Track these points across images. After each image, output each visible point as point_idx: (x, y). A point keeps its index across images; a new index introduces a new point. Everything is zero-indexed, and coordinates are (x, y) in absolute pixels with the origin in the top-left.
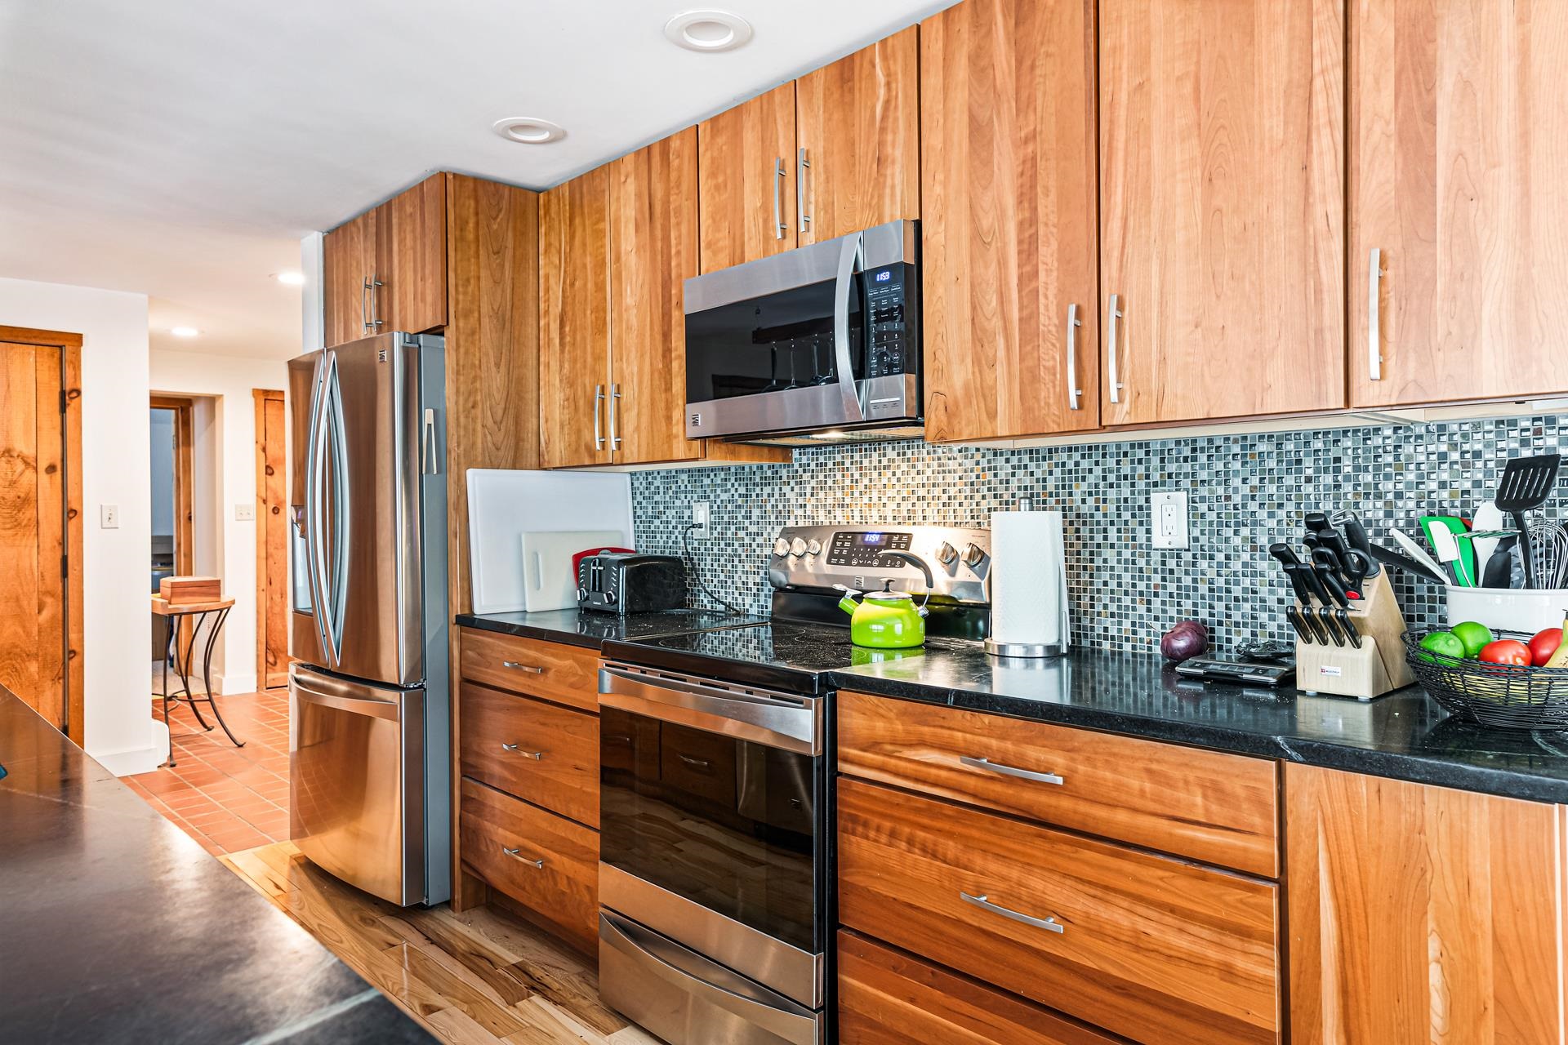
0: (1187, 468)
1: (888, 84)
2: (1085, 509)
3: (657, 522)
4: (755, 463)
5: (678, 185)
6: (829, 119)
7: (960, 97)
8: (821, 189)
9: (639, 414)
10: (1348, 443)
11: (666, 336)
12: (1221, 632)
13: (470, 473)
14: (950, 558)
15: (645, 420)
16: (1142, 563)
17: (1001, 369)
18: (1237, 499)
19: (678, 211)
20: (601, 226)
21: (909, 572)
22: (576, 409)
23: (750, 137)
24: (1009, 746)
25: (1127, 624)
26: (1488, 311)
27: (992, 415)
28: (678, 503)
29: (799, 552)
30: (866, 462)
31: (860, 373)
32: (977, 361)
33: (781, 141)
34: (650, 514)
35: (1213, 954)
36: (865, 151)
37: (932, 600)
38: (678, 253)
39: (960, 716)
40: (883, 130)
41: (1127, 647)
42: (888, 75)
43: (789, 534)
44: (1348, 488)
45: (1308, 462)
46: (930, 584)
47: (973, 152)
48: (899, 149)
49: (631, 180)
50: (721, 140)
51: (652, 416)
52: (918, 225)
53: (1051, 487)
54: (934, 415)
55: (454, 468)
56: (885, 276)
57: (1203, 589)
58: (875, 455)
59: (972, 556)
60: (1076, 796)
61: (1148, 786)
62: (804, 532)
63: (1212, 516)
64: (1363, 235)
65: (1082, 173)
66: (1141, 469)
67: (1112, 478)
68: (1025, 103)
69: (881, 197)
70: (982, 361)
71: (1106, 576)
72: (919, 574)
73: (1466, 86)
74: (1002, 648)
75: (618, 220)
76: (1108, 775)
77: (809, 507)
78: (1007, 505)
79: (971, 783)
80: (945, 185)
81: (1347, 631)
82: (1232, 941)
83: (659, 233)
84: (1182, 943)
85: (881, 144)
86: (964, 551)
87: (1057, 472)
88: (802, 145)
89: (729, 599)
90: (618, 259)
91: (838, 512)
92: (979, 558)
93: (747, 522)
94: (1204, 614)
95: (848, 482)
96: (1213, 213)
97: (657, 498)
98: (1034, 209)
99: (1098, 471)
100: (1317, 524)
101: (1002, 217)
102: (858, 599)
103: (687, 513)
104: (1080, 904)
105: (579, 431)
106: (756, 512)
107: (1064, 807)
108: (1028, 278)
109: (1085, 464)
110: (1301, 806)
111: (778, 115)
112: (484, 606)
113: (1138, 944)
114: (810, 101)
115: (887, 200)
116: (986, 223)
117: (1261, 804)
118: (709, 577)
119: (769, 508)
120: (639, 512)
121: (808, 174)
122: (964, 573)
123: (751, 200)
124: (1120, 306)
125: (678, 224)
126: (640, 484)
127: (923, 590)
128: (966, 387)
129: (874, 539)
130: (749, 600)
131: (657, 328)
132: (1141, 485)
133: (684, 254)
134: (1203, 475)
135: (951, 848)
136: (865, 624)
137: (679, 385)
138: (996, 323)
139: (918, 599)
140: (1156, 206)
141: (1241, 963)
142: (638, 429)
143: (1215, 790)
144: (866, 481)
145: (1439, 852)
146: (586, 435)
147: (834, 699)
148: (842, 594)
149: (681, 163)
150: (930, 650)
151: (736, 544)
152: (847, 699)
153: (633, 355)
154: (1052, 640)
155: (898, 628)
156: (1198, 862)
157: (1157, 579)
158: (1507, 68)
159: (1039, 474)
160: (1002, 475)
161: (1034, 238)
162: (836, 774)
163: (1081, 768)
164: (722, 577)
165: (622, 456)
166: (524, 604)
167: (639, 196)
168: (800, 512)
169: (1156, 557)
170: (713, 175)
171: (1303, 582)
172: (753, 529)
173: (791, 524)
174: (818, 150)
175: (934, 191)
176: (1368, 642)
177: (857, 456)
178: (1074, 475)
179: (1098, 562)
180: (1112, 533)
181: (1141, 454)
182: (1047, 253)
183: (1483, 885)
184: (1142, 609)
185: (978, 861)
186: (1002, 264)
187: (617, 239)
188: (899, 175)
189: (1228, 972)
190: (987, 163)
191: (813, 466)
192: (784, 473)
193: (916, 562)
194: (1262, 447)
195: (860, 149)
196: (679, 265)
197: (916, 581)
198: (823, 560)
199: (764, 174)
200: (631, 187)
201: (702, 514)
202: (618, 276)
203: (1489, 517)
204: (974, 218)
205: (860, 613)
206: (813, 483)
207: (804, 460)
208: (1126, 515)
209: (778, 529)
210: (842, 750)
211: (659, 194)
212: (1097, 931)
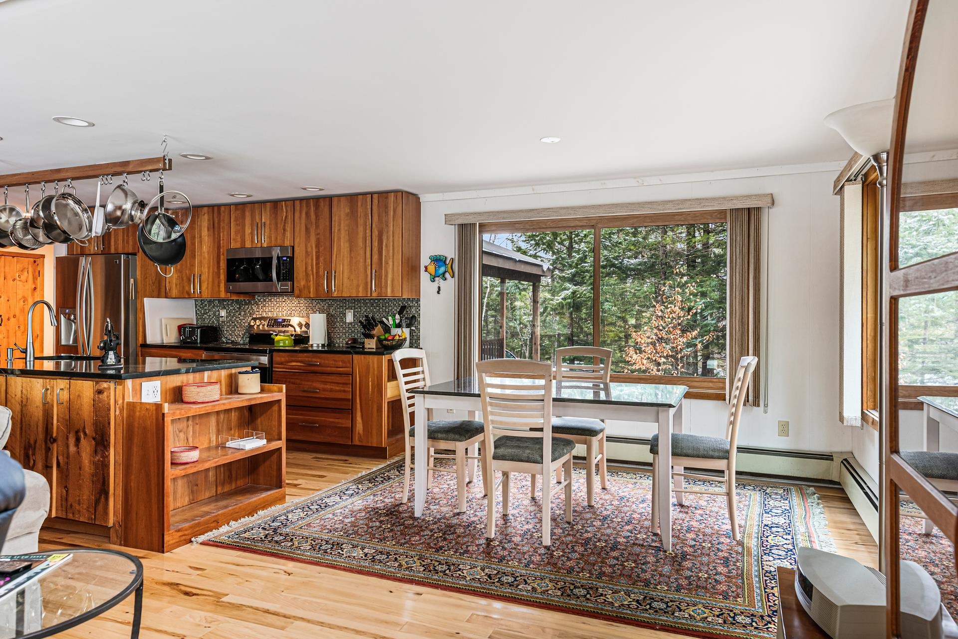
0: (353, 305)
1: (286, 212)
2: (333, 314)
3: (205, 316)
4: (242, 299)
5: (224, 220)
6: (271, 216)
7: (303, 221)
8: (268, 232)
9: (208, 284)
10: (381, 301)
11: (219, 262)
12: (359, 340)
13: (145, 299)
14: (300, 325)
15: (210, 286)
16: (344, 326)
17: (311, 282)
18: (362, 312)
19: (223, 228)
20: (194, 226)
21: (290, 328)
22: (182, 280)
23: (248, 214)
24: (310, 359)
25: (341, 340)
26: (389, 282)
27: (310, 293)
28: (214, 310)
29: (258, 324)
30: (278, 300)
31: (279, 280)
32: (306, 280)
33: (257, 218)
34: (203, 312)
35: (342, 389)
36: (281, 226)
37: (296, 335)
38: (223, 240)
39: (301, 355)
40: (285, 223)
41: (341, 345)
42: (286, 210)
43: (255, 319)
44: (381, 310)
45: (375, 305)
46: (295, 331)
47: (306, 234)
48: (289, 227)
49: (206, 215)
50: (238, 212)
51: (213, 285)
52: (293, 247)
53: (325, 308)
54: (297, 292)
55: (140, 297)
56: (285, 258)
57: (356, 331)
58: (281, 298)
59: (306, 325)
60: (322, 367)
61: (333, 363)
62: (261, 319)
63: (358, 315)
64: (374, 266)
65: (328, 244)
66: (345, 305)
67: (338, 306)
68: (317, 227)
69: (284, 238)
70: (308, 280)
71: (337, 329)
72: (293, 329)
73: (386, 245)
74: (312, 345)
75: (201, 226)
76: (327, 362)
77: (260, 312)
78: (315, 312)
79: (302, 368)
80: (300, 239)
81: (371, 337)
82: (345, 386)
83: (216, 233)
84: (337, 388)
85: (284, 226)
86: (304, 323)
87: (327, 304)
88: (263, 221)
89: (233, 339)
90: (201, 237)
91: (270, 313)
92: (307, 325)
93: (240, 316)
94: (356, 336)
95: (272, 305)
96: (351, 258)
97: (205, 308)
98: (319, 250)
99: (336, 304)
100: (367, 316)
101: (312, 249)
102: (276, 335)
103: (217, 313)
104: (321, 386)
105: (183, 287)
106: (243, 313)
107: (320, 369)
108: (317, 264)
109: (333, 303)
110: (355, 362)
111: (256, 211)
112: (149, 341)
113: (331, 391)
114: (265, 210)
115: (286, 240)
116: (309, 250)
117: (349, 362)
118: (225, 332)
119: (247, 312)
120: (198, 312)
121: (265, 228)
122: (304, 329)
123: (248, 231)
124: (335, 273)
125: (223, 232)
126: (199, 303)
127: (294, 333)
128: (304, 285)
129: (281, 320)
130: (240, 339)
131: (215, 260)
132: (345, 308)
133: (225, 241)
134: (357, 307)
135: (298, 381)
136: (278, 341)
137: (223, 277)
138: (311, 272)
139: (292, 335)
140: (342, 254)
141: (346, 389)
142: (207, 288)
143: (343, 361)
144: (278, 305)
145: (371, 366)
146: (187, 288)
147: (272, 355)
148: (272, 334)
149: (224, 216)
150: (294, 346)
151: (236, 323)
152: (274, 354)
153: (206, 266)
154: (323, 343)
155: (287, 342)
156: (340, 374)
157: (347, 329)
158: (391, 244)
159: (323, 305)
160: (314, 305)
161: (319, 255)
162: (272, 371)
163: (323, 361)
164: (230, 332)
165: (201, 296)
166: (163, 341)
167: (209, 220)
168: (257, 313)
169: (347, 324)
170: (236, 220)
171: (364, 327)
172: (242, 318)
173: (254, 316)
174: (268, 223)
175: (297, 240)
176: (376, 338)
177: (275, 298)
178: (330, 306)
179: (335, 326)
180: (338, 319)
181: (344, 301)
182: (321, 259)
183: (376, 369)
184: (344, 336)
185: (303, 383)
186: (312, 260)
187: (200, 230)
188: (288, 234)
189: (344, 391)
190: (309, 237)
191: (262, 300)
192: (253, 302)
193: (292, 326)
194: (367, 301)
195: (279, 225)
196: (223, 243)
197: (292, 331)
198: (266, 326)
199: (252, 225)
200: (206, 217)
201: (223, 313)
202: (201, 242)
203: (397, 316)
204: (306, 248)
205: (277, 338)
206: (262, 305)
207: (259, 298)
208: (341, 315)
209: (250, 318)
210: (274, 366)
211: (216, 221)
212: (325, 390)
